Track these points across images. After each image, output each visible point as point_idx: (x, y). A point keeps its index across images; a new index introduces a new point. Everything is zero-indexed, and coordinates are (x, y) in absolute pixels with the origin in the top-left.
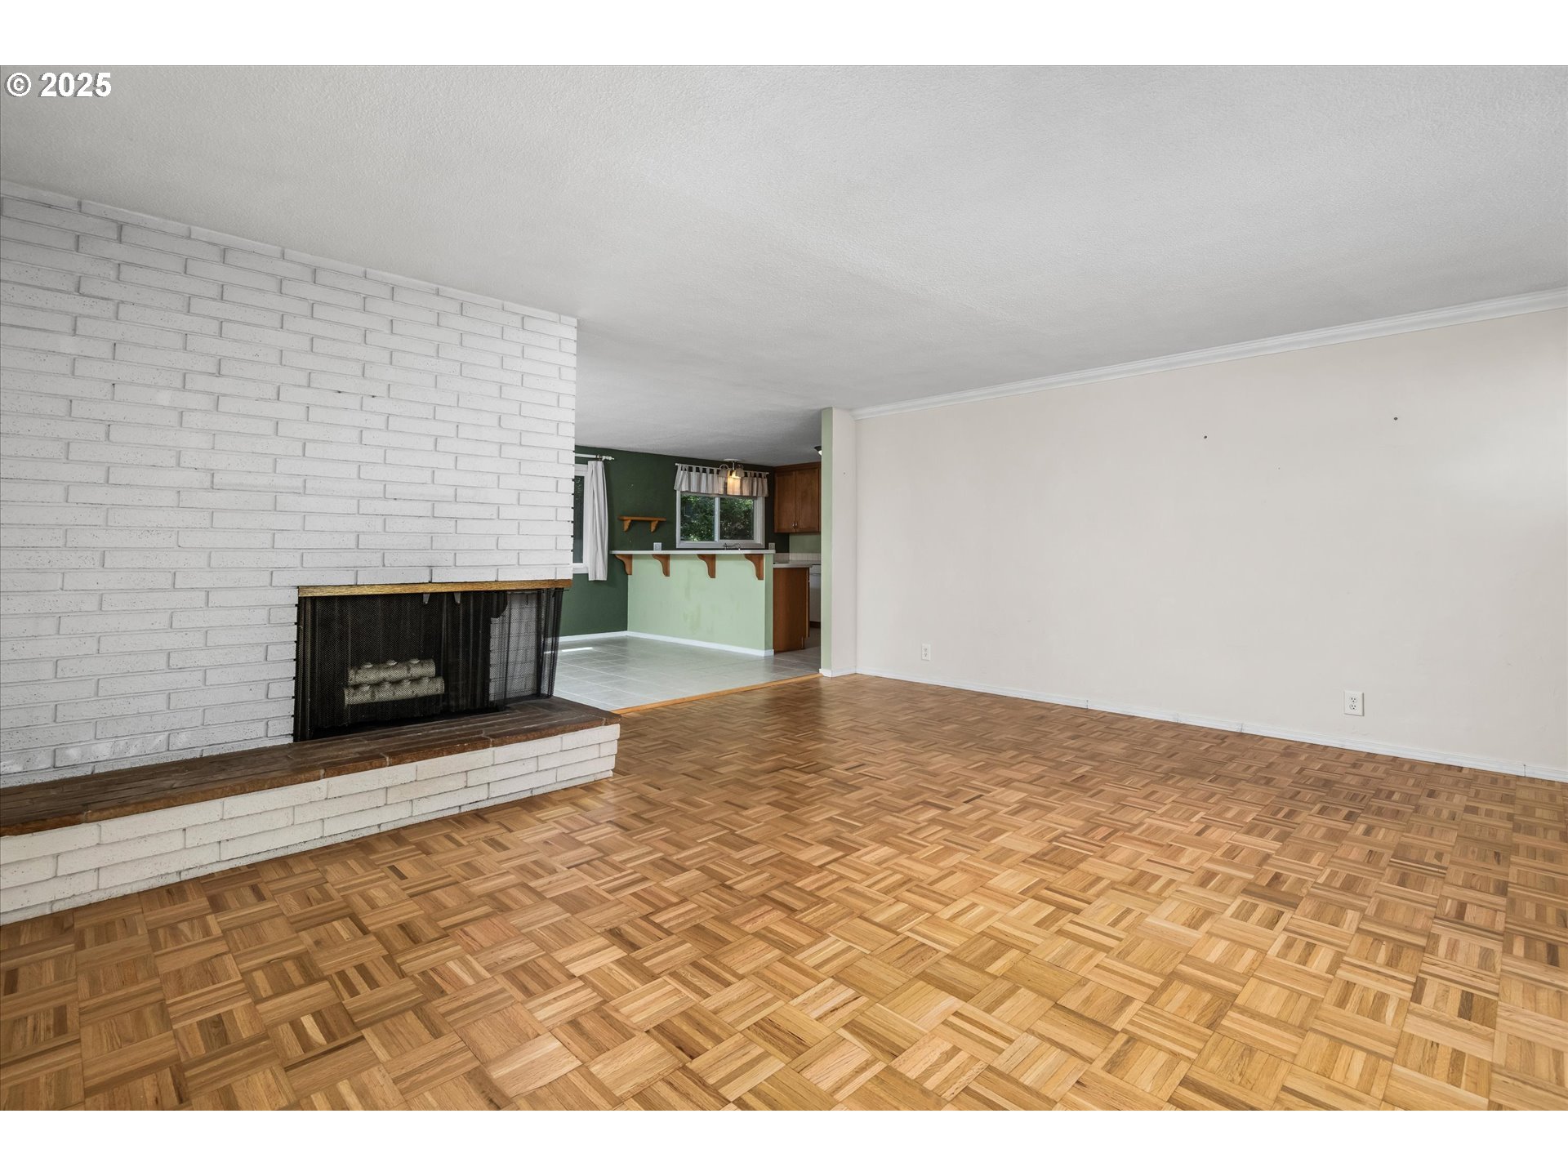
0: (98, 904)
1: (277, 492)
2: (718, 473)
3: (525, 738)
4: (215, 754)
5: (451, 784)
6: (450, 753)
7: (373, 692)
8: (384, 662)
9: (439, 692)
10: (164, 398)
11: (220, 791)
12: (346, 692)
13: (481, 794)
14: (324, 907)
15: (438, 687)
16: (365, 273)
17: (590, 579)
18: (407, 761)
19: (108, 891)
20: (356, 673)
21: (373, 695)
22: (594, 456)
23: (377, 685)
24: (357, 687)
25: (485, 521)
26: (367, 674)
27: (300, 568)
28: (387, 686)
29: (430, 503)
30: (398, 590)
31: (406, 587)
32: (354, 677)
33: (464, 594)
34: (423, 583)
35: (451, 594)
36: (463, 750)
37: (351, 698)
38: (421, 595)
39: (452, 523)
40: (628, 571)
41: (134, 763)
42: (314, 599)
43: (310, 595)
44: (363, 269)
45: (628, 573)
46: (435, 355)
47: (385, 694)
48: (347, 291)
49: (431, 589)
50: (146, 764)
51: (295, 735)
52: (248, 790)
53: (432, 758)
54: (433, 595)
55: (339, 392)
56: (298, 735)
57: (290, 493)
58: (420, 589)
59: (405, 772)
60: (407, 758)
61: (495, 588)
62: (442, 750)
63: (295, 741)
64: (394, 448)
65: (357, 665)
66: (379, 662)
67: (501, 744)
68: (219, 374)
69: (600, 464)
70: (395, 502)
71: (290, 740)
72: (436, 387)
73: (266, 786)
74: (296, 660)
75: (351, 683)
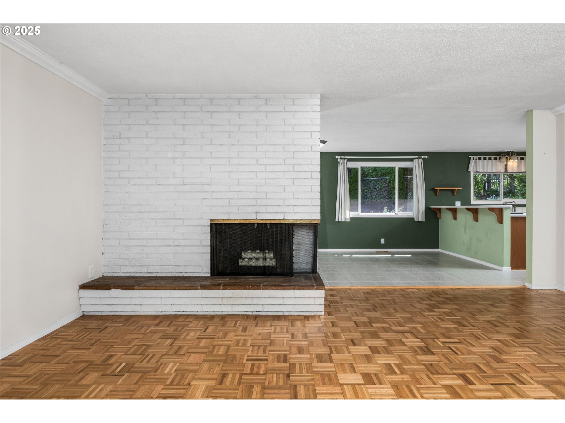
0: (140, 315)
1: (203, 185)
2: (500, 159)
3: (276, 288)
4: (188, 276)
5: (247, 302)
6: (244, 289)
7: (249, 262)
8: (255, 250)
9: (273, 265)
10: (170, 155)
11: (169, 287)
12: (240, 260)
13: (260, 309)
14: (177, 334)
15: (273, 263)
16: (229, 96)
17: (415, 221)
18: (228, 289)
19: (144, 312)
20: (244, 254)
21: (248, 262)
22: (417, 157)
23: (250, 259)
24: (244, 259)
25: (278, 193)
26: (249, 254)
27: (211, 212)
28: (254, 260)
29: (256, 186)
30: (244, 222)
31: (246, 220)
32: (244, 255)
33: (271, 224)
34: (254, 219)
35: (266, 224)
36: (249, 289)
37: (241, 263)
38: (254, 224)
39: (265, 194)
40: (438, 217)
41: (166, 275)
42: (216, 224)
43: (214, 222)
44: (228, 95)
45: (439, 217)
46: (256, 124)
47: (253, 263)
48: (223, 105)
49: (257, 222)
50: (169, 276)
51: (211, 273)
52: (177, 289)
53: (237, 289)
54: (258, 224)
55: (222, 145)
56: (212, 273)
57: (207, 185)
58: (253, 222)
59: (228, 293)
60: (228, 288)
61: (283, 222)
62: (241, 287)
63: (211, 275)
64: (241, 165)
65: (246, 251)
66: (254, 250)
67: (266, 289)
68: (184, 145)
69: (421, 161)
70: (242, 186)
71: (209, 275)
72: (257, 137)
73: (182, 289)
74: (211, 246)
75: (243, 257)
